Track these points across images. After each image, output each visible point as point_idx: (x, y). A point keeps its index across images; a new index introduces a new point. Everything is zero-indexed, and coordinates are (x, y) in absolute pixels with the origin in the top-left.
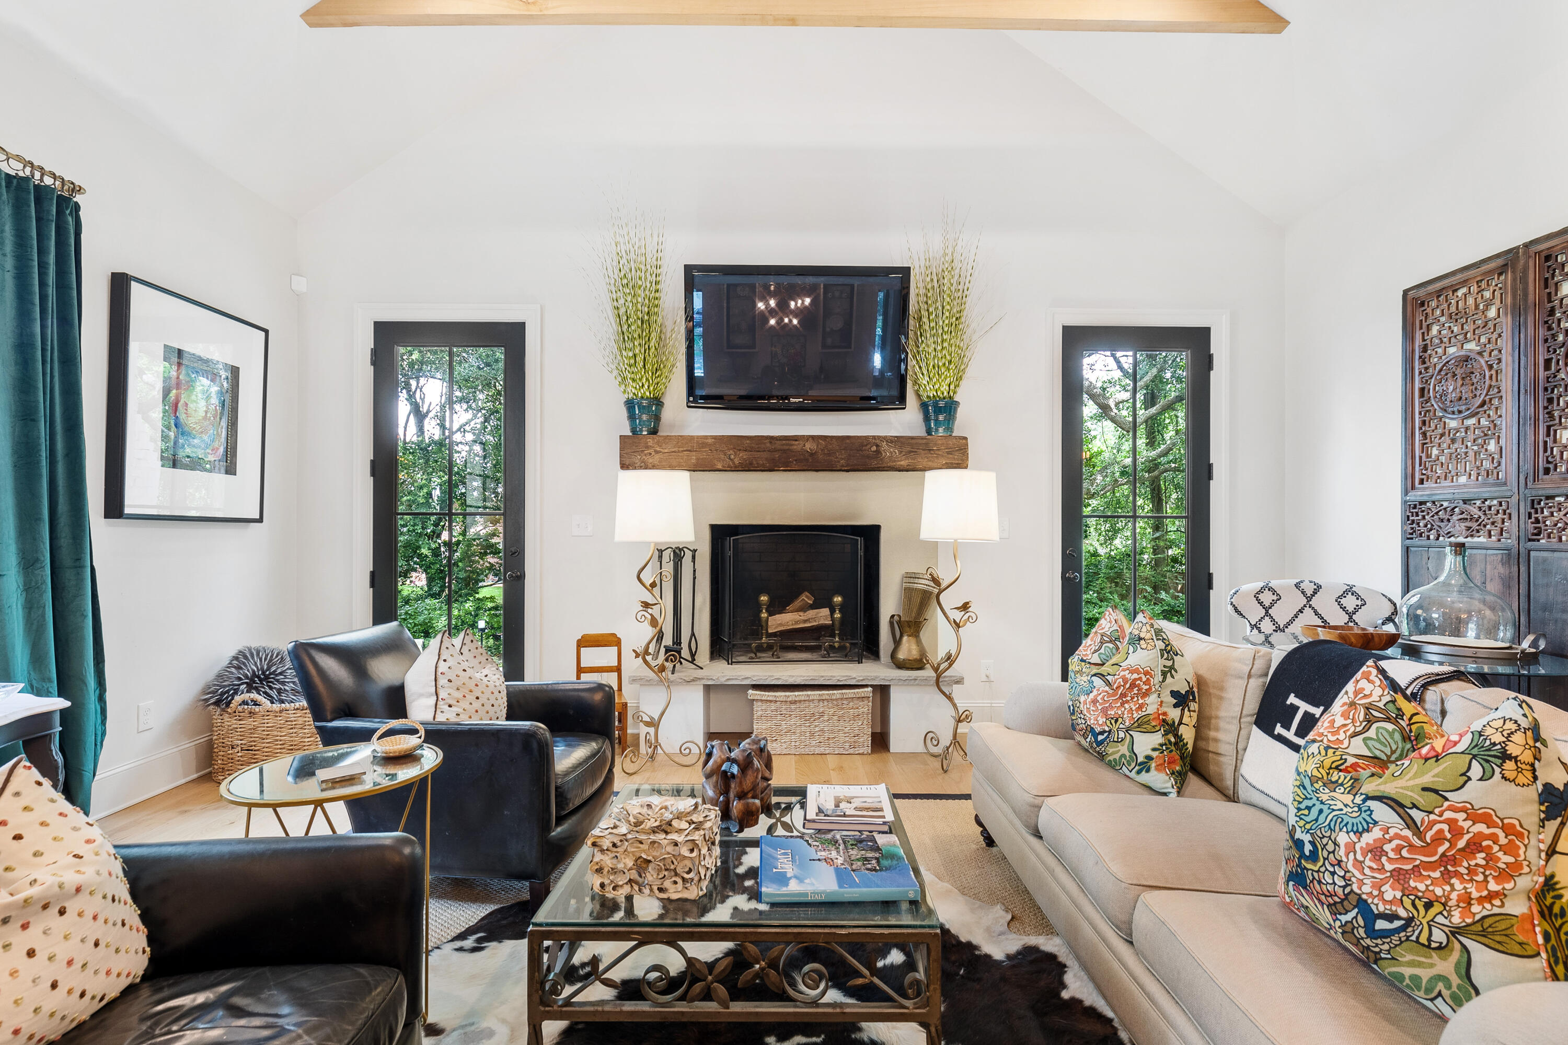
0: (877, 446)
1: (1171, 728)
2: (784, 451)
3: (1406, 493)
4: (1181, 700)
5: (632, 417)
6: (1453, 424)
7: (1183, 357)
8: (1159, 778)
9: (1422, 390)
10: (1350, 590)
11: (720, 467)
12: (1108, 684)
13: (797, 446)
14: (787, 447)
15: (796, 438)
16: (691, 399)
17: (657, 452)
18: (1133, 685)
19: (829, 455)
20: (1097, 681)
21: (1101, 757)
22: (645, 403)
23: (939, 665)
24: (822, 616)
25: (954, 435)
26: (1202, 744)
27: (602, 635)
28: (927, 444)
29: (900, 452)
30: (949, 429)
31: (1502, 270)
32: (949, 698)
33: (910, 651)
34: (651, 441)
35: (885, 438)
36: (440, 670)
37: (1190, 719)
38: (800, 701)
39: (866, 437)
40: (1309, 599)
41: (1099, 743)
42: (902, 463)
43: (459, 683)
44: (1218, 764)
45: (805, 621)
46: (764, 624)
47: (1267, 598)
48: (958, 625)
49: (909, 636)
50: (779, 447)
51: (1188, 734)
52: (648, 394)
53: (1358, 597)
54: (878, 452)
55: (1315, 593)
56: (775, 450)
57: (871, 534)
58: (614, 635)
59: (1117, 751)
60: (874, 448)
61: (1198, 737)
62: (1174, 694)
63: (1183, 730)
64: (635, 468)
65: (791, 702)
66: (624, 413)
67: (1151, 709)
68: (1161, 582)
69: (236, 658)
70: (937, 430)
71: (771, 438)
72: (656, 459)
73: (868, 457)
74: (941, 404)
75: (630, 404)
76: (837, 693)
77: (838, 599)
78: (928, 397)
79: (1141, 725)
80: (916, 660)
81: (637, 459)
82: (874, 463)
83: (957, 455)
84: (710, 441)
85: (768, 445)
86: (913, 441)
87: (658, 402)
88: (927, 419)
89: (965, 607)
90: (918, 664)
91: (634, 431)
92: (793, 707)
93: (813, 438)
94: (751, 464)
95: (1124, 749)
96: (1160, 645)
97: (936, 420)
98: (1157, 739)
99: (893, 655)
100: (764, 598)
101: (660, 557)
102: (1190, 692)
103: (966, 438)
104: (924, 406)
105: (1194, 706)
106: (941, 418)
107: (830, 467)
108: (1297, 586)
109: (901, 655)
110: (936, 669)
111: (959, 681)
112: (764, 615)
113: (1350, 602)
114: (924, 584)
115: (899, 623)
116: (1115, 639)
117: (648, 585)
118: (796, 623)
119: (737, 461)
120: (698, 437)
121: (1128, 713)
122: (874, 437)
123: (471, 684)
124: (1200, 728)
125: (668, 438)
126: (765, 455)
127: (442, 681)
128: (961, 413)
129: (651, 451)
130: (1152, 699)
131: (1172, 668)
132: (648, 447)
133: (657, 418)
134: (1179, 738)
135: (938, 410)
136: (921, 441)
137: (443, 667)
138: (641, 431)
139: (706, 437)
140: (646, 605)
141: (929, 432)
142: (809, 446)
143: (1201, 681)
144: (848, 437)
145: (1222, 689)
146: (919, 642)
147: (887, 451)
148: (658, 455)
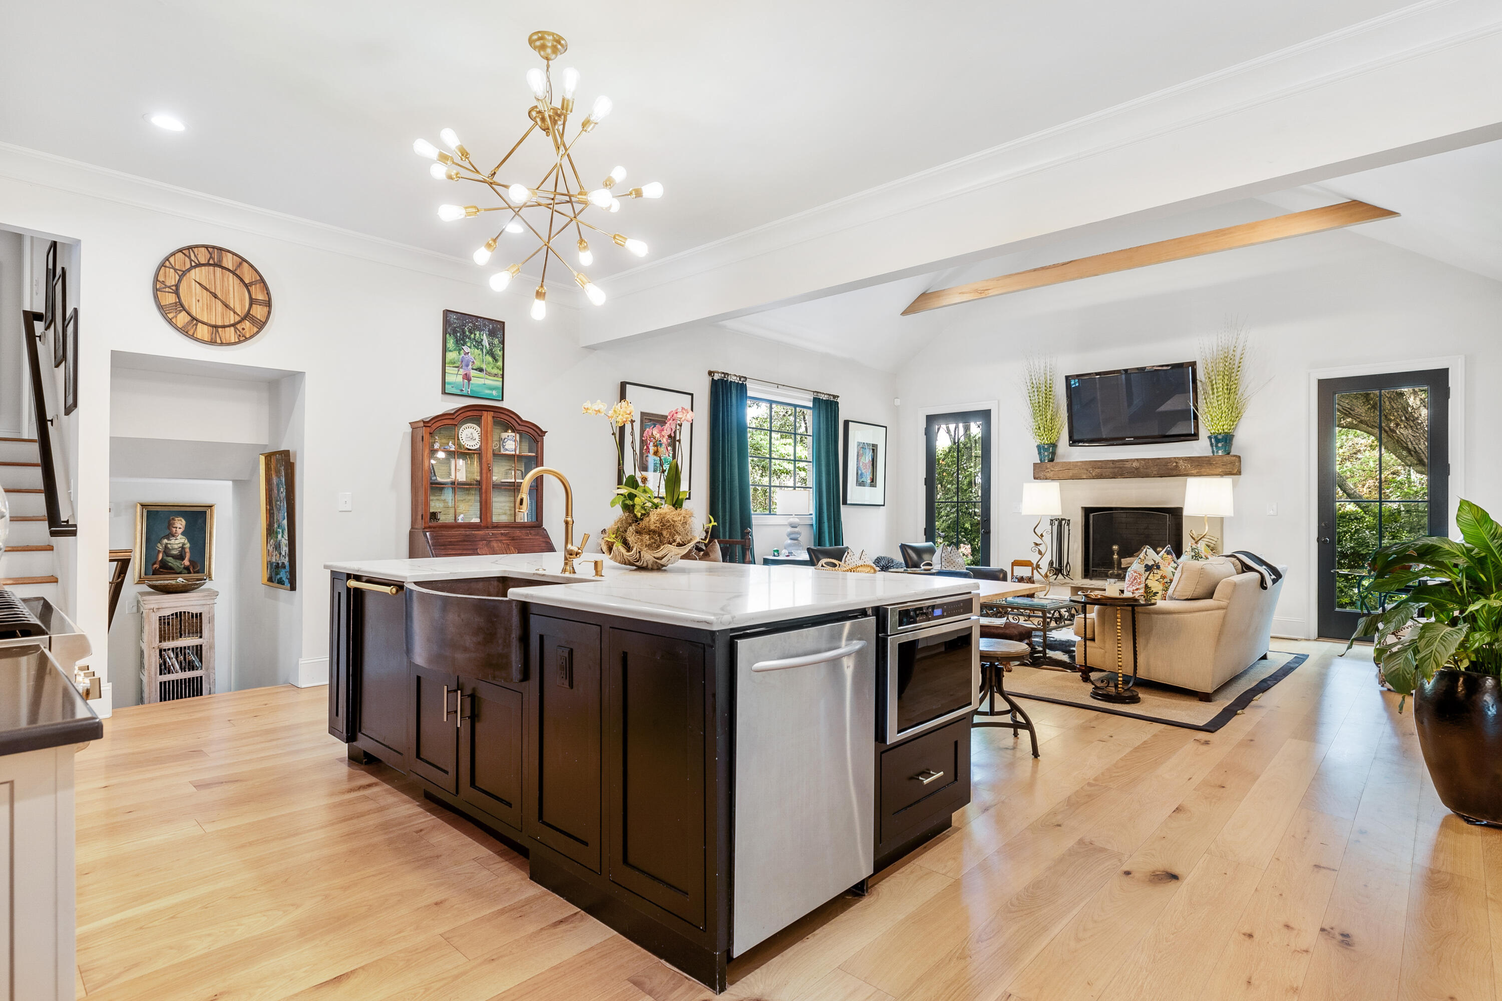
0: (1177, 463)
2: (1121, 468)
5: (1040, 453)
11: (1085, 477)
13: (1128, 465)
14: (1122, 466)
15: (1127, 461)
16: (1071, 442)
17: (1052, 471)
19: (1146, 469)
22: (1046, 446)
25: (1232, 454)
27: (1024, 561)
28: (1211, 460)
29: (1191, 466)
30: (1229, 451)
34: (1049, 465)
35: (1179, 459)
39: (1170, 458)
42: (1193, 472)
43: (948, 560)
46: (1115, 561)
50: (1118, 466)
52: (1047, 442)
54: (1177, 466)
56: (1115, 468)
57: (1177, 512)
58: (1030, 561)
60: (1175, 464)
64: (1041, 479)
66: (1036, 452)
69: (876, 559)
70: (1217, 452)
71: (1113, 462)
72: (1050, 474)
73: (1171, 469)
74: (1225, 437)
75: (1039, 447)
78: (1214, 433)
81: (1041, 475)
82: (1174, 473)
83: (1236, 466)
84: (1079, 464)
85: (1111, 465)
86: (1200, 459)
87: (1054, 446)
88: (1210, 446)
91: (1040, 460)
94: (1101, 475)
97: (1217, 446)
100: (1115, 547)
103: (1240, 457)
104: (1210, 438)
106: (1220, 445)
107: (1148, 475)
112: (1116, 557)
117: (1039, 535)
119: (1094, 474)
120: (1073, 462)
122: (1175, 458)
123: (952, 562)
125: (1058, 464)
126: (1110, 470)
127: (943, 560)
128: (1236, 440)
129: (1049, 470)
132: (1047, 468)
133: (1054, 453)
135: (1218, 441)
136: (1205, 459)
137: (943, 555)
138: (1044, 460)
139: (1077, 462)
140: (1036, 544)
141: (1213, 452)
142: (1135, 464)
144: (1159, 459)
147: (1183, 465)
148: (1052, 473)
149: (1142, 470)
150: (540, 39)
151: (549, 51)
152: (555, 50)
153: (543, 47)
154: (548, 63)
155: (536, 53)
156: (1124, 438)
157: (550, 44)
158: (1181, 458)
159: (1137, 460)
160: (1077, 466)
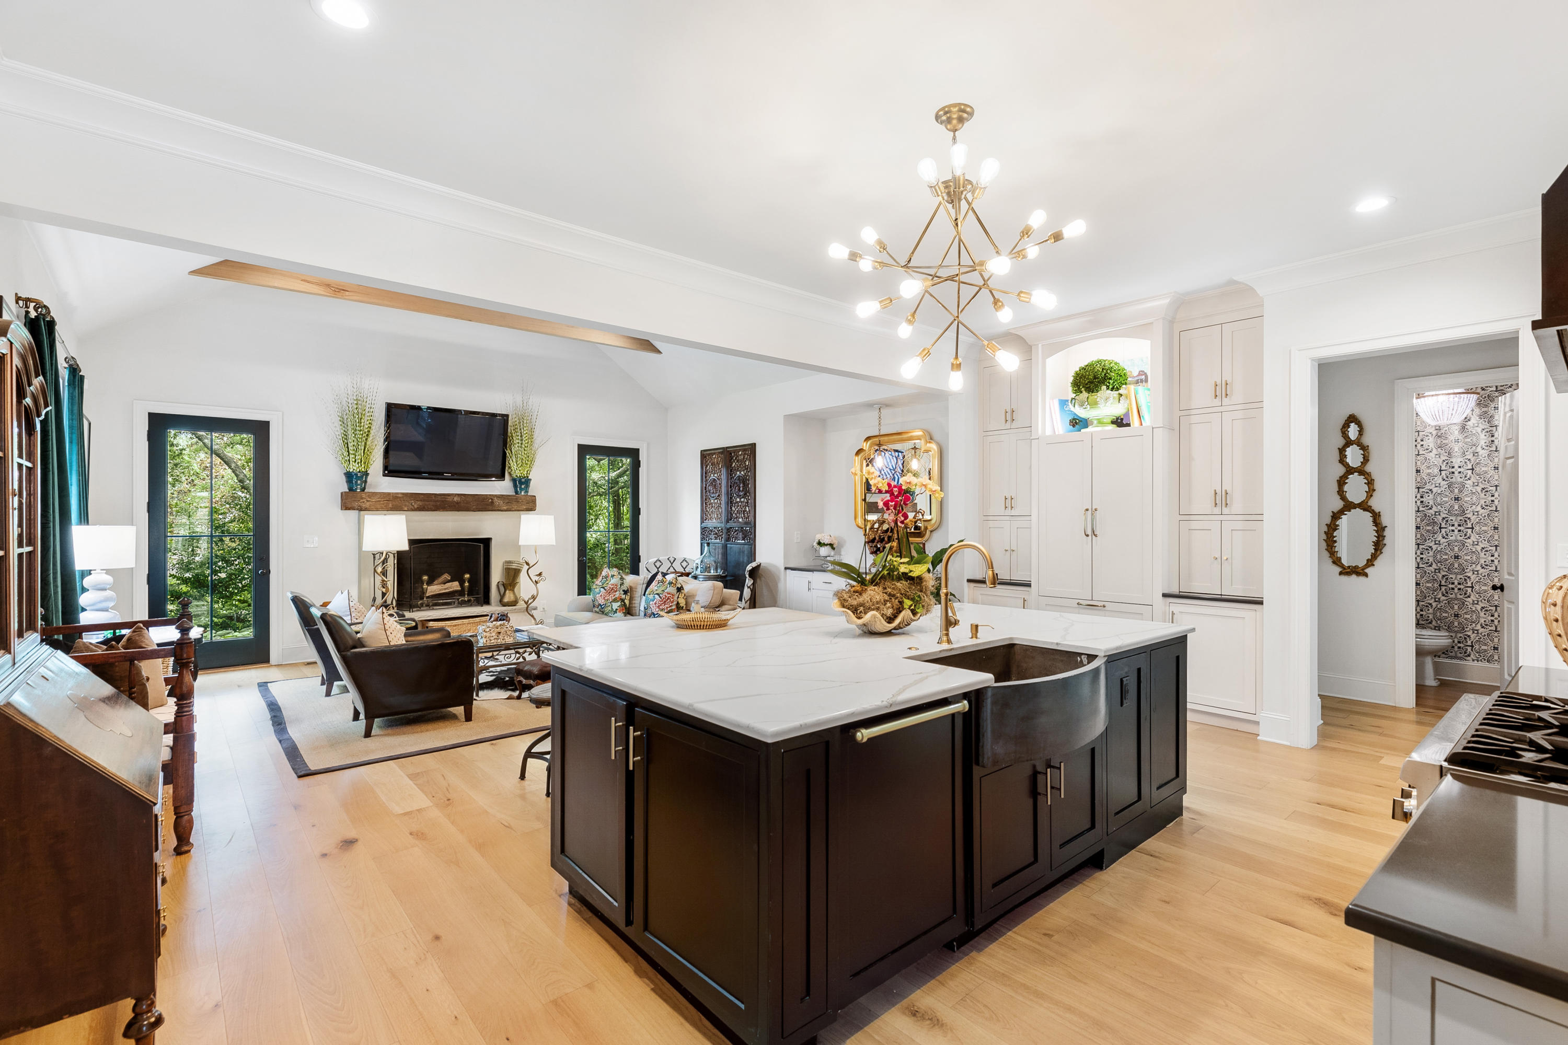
0: (492, 499)
1: (623, 600)
2: (443, 501)
3: (701, 524)
4: (625, 592)
5: (348, 482)
6: (712, 501)
7: (627, 461)
8: (620, 615)
9: (705, 487)
10: (685, 560)
11: (406, 509)
12: (605, 590)
13: (450, 499)
14: (444, 499)
15: (449, 495)
16: (386, 472)
17: (367, 501)
18: (612, 589)
19: (467, 503)
20: (602, 589)
21: (603, 612)
22: (356, 474)
23: (528, 601)
24: (455, 586)
25: (529, 494)
26: (631, 605)
28: (516, 499)
29: (504, 503)
30: (527, 492)
31: (722, 453)
32: (532, 616)
33: (509, 597)
34: (362, 495)
35: (496, 496)
36: (351, 605)
37: (628, 598)
38: (458, 625)
39: (486, 495)
40: (672, 564)
41: (602, 608)
42: (505, 508)
44: (635, 610)
45: (445, 589)
46: (425, 591)
47: (658, 564)
48: (536, 582)
49: (509, 590)
50: (440, 499)
51: (627, 602)
52: (358, 469)
53: (687, 562)
54: (492, 502)
55: (674, 561)
56: (437, 501)
57: (487, 542)
59: (607, 609)
60: (490, 500)
61: (630, 603)
62: (623, 591)
63: (626, 601)
64: (352, 509)
65: (453, 626)
66: (344, 479)
67: (617, 596)
68: (620, 564)
70: (521, 492)
71: (434, 495)
72: (367, 505)
73: (488, 505)
74: (523, 480)
75: (346, 475)
76: (477, 619)
77: (467, 576)
78: (517, 476)
79: (615, 600)
80: (513, 602)
81: (353, 505)
83: (531, 504)
84: (400, 495)
85: (433, 498)
86: (509, 497)
87: (364, 474)
88: (515, 486)
89: (540, 574)
90: (514, 603)
91: (351, 489)
92: (454, 628)
93: (459, 495)
94: (424, 508)
95: (610, 608)
96: (620, 577)
97: (520, 487)
98: (619, 604)
99: (501, 601)
100: (425, 578)
101: (374, 558)
102: (628, 590)
103: (535, 496)
104: (514, 481)
105: (629, 594)
106: (523, 486)
107: (467, 509)
108: (668, 559)
109: (506, 600)
110: (526, 603)
111: (535, 609)
112: (425, 586)
113: (684, 564)
114: (514, 566)
115: (503, 585)
116: (606, 577)
117: (379, 572)
118: (440, 590)
119: (416, 506)
120: (393, 493)
121: (611, 598)
122: (490, 495)
124: (631, 600)
125: (374, 494)
126: (432, 503)
128: (532, 483)
129: (362, 501)
130: (618, 592)
131: (623, 583)
132: (362, 498)
133: (365, 483)
134: (625, 603)
135: (521, 483)
136: (512, 498)
138: (355, 489)
139: (396, 493)
140: (384, 582)
141: (516, 492)
142: (456, 499)
143: (631, 587)
145: (636, 589)
146: (514, 593)
147: (497, 502)
148: (368, 503)
149: (462, 505)
150: (946, 113)
151: (955, 122)
152: (961, 120)
153: (949, 120)
154: (954, 135)
155: (942, 127)
156: (442, 474)
157: (955, 116)
158: (496, 495)
159: (458, 495)
160: (397, 497)
